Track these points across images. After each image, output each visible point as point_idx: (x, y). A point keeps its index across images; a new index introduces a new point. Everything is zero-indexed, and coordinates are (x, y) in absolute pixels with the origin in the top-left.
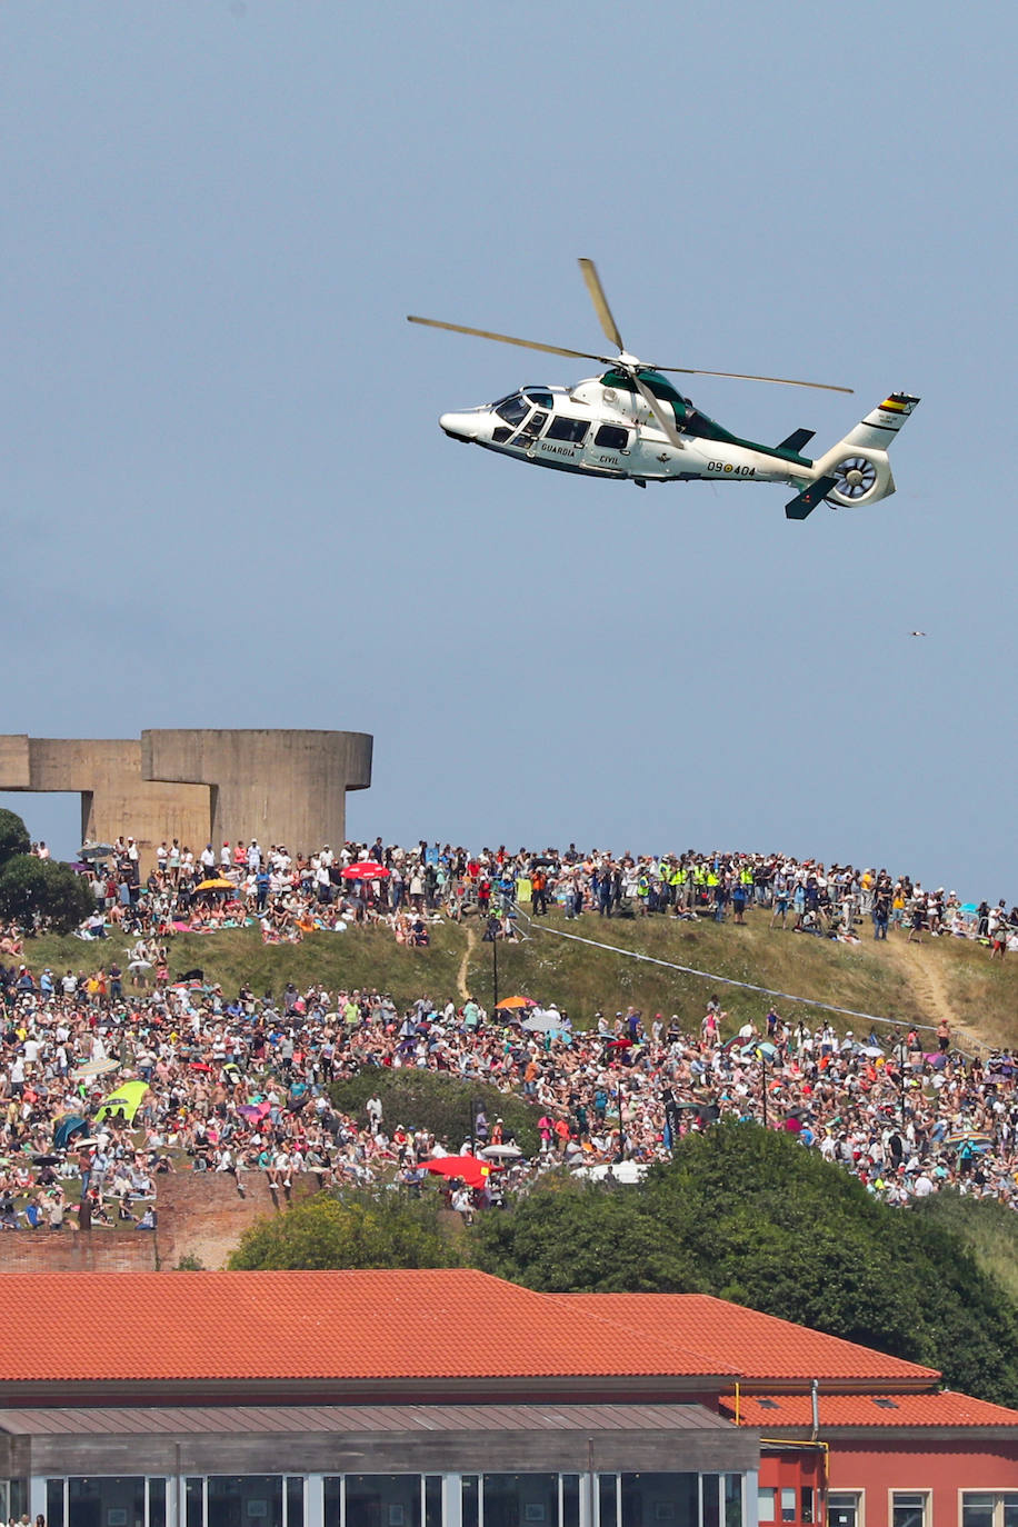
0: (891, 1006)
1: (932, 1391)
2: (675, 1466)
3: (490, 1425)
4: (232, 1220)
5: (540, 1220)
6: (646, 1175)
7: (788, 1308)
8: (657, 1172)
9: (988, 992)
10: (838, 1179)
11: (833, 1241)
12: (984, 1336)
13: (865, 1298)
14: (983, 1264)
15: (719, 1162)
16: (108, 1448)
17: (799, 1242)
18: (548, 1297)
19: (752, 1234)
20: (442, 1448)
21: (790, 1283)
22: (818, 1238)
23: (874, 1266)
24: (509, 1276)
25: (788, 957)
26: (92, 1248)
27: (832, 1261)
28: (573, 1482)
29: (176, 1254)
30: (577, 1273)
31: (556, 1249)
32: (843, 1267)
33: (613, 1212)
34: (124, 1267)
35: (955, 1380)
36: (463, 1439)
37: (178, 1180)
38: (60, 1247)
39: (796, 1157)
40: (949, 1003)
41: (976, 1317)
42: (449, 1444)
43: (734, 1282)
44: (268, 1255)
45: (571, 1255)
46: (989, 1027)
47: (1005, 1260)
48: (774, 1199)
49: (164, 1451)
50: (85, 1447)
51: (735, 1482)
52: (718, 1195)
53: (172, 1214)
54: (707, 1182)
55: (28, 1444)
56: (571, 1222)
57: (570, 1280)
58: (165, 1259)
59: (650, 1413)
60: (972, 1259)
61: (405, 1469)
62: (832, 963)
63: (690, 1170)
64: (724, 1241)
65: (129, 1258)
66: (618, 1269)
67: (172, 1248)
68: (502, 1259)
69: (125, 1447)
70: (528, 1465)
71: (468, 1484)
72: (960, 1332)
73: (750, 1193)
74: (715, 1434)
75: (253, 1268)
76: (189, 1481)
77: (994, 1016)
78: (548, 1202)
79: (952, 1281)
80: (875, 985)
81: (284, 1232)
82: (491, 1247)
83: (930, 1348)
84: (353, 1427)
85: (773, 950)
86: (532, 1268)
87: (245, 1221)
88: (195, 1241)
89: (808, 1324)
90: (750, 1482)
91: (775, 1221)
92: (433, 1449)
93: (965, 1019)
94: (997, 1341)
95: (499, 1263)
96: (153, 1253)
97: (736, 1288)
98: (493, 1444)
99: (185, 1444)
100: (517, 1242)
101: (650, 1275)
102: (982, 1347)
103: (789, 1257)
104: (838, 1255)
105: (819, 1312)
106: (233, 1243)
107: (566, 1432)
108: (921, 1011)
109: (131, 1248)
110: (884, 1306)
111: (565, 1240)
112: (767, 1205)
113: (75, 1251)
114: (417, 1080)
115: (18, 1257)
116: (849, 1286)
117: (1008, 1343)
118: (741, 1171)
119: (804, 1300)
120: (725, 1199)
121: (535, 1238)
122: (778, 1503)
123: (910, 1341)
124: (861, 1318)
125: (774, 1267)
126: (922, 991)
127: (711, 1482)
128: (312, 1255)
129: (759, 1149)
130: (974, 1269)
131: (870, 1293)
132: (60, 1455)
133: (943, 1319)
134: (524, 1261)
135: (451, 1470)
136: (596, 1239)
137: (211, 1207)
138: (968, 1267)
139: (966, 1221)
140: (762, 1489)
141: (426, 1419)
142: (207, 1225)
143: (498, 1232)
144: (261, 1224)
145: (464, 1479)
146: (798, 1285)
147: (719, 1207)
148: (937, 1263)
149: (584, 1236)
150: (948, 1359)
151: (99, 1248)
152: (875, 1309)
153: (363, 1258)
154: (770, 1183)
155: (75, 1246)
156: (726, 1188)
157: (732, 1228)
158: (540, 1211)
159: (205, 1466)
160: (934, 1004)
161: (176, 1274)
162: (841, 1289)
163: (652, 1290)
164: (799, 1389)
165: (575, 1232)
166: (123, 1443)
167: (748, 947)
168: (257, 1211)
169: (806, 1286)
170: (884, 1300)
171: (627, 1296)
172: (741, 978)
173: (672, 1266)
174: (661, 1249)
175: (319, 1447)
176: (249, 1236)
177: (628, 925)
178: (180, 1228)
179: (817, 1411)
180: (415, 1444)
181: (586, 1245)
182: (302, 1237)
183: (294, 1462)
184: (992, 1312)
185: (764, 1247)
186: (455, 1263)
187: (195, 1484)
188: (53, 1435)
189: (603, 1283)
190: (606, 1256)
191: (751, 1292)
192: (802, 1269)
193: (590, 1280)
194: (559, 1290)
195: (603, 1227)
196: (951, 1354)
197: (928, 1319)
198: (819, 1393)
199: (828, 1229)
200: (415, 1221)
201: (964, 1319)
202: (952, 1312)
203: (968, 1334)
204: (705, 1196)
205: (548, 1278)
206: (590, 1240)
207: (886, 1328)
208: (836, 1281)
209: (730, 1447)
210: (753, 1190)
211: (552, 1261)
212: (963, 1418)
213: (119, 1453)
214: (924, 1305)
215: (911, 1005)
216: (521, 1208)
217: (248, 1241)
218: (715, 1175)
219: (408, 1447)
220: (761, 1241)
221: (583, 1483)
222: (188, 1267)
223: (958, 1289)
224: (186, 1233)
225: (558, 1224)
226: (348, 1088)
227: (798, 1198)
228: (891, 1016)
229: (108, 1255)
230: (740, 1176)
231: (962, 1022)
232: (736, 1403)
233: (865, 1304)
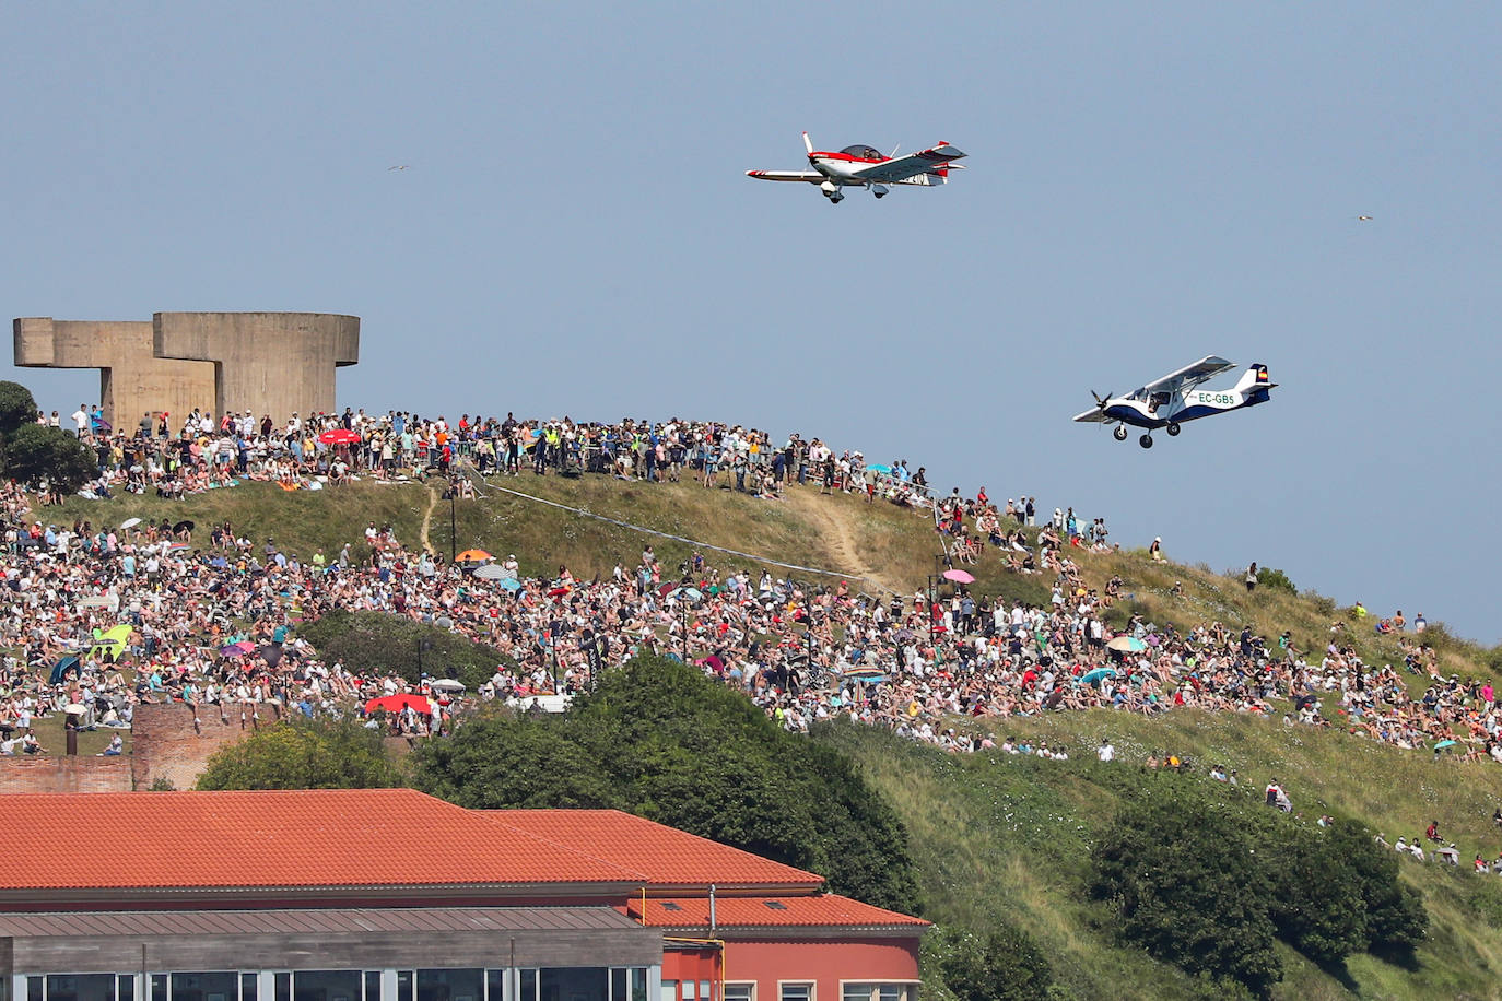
0: (806, 555)
1: (817, 894)
2: (588, 962)
3: (424, 927)
4: (199, 746)
5: (474, 744)
6: (571, 705)
7: (696, 822)
8: (580, 704)
9: (891, 543)
10: (742, 709)
11: (733, 761)
12: (870, 846)
13: (763, 813)
14: (871, 781)
15: (636, 693)
16: (81, 948)
17: (705, 764)
18: (477, 812)
19: (664, 757)
20: (381, 949)
21: (697, 799)
22: (721, 760)
23: (770, 781)
24: (447, 794)
25: (714, 512)
26: (75, 771)
27: (734, 780)
28: (496, 976)
29: (151, 776)
30: (506, 792)
31: (488, 770)
32: (744, 785)
33: (539, 737)
34: (104, 788)
35: (842, 884)
36: (398, 938)
37: (152, 711)
38: (47, 771)
39: (704, 688)
40: (857, 553)
41: (863, 829)
42: (387, 943)
43: (648, 799)
44: (231, 777)
45: (502, 775)
46: (891, 573)
47: (893, 778)
48: (683, 726)
49: (133, 951)
50: (62, 947)
51: (641, 975)
52: (634, 722)
53: (147, 742)
54: (625, 711)
55: (11, 946)
56: (502, 746)
57: (500, 798)
58: (140, 781)
59: (566, 915)
60: (860, 778)
61: (346, 965)
62: (753, 518)
63: (610, 700)
64: (638, 763)
65: (109, 780)
66: (542, 789)
67: (147, 771)
68: (441, 779)
69: (97, 948)
70: (456, 962)
71: (404, 979)
72: (849, 842)
73: (663, 721)
74: (623, 934)
75: (218, 788)
76: (155, 978)
77: (897, 563)
78: (480, 729)
79: (842, 797)
80: (791, 536)
81: (246, 756)
82: (431, 769)
83: (821, 857)
84: (301, 928)
85: (699, 506)
86: (468, 787)
87: (211, 747)
88: (168, 765)
89: (714, 837)
90: (654, 974)
91: (683, 744)
92: (372, 948)
93: (869, 566)
94: (881, 849)
95: (439, 783)
96: (130, 776)
97: (650, 805)
98: (428, 943)
99: (151, 945)
100: (453, 765)
101: (571, 793)
102: (867, 855)
103: (696, 776)
104: (739, 775)
105: (723, 825)
106: (201, 767)
107: (491, 932)
108: (833, 560)
109: (110, 771)
110: (780, 820)
111: (495, 763)
112: (677, 731)
113: (60, 774)
114: (376, 622)
115: (10, 780)
116: (749, 802)
117: (891, 852)
118: (655, 701)
119: (709, 815)
120: (639, 725)
121: (469, 761)
122: (679, 992)
123: (805, 850)
124: (762, 831)
125: (684, 786)
126: (833, 543)
127: (620, 976)
128: (270, 776)
129: (670, 682)
130: (861, 787)
131: (769, 808)
132: (39, 955)
133: (834, 831)
134: (459, 782)
135: (389, 966)
136: (524, 761)
137: (181, 734)
138: (857, 784)
139: (857, 744)
140: (664, 981)
141: (366, 921)
142: (178, 750)
143: (437, 755)
144: (226, 749)
145: (400, 974)
146: (705, 802)
147: (635, 733)
148: (829, 781)
149: (513, 759)
150: (838, 866)
151: (81, 771)
152: (772, 822)
153: (315, 779)
154: (682, 713)
155: (60, 770)
156: (642, 716)
157: (648, 751)
158: (474, 737)
159: (170, 964)
160: (843, 554)
161: (150, 794)
162: (741, 806)
163: (573, 807)
164: (698, 892)
165: (505, 755)
166: (95, 944)
167: (679, 504)
168: (222, 739)
169: (711, 802)
170: (780, 814)
171: (551, 811)
172: (673, 531)
173: (593, 785)
174: (581, 770)
175: (271, 947)
176: (214, 760)
177: (573, 484)
178: (154, 753)
179: (714, 911)
180: (356, 944)
181: (514, 767)
182: (261, 760)
183: (249, 960)
184: (876, 824)
185: (674, 768)
186: (398, 783)
187: (160, 980)
188: (33, 937)
189: (531, 800)
190: (532, 777)
191: (662, 808)
192: (708, 787)
193: (518, 798)
194: (490, 807)
195: (529, 750)
196: (840, 862)
197: (820, 831)
198: (715, 897)
199: (730, 752)
200: (363, 747)
201: (852, 831)
202: (842, 824)
203: (856, 842)
204: (623, 723)
205: (481, 796)
206: (518, 762)
207: (781, 840)
208: (737, 798)
209: (637, 944)
210: (666, 717)
211: (485, 781)
212: (843, 918)
213: (92, 953)
214: (816, 818)
215: (822, 554)
216: (458, 735)
217: (214, 764)
218: (632, 705)
219: (349, 946)
220: (671, 763)
221: (506, 975)
222: (161, 789)
223: (848, 804)
224: (159, 758)
225: (491, 748)
226: (315, 629)
227: (705, 724)
228: (806, 564)
229: (89, 778)
230: (654, 706)
231: (869, 569)
232: (643, 906)
233: (763, 819)
